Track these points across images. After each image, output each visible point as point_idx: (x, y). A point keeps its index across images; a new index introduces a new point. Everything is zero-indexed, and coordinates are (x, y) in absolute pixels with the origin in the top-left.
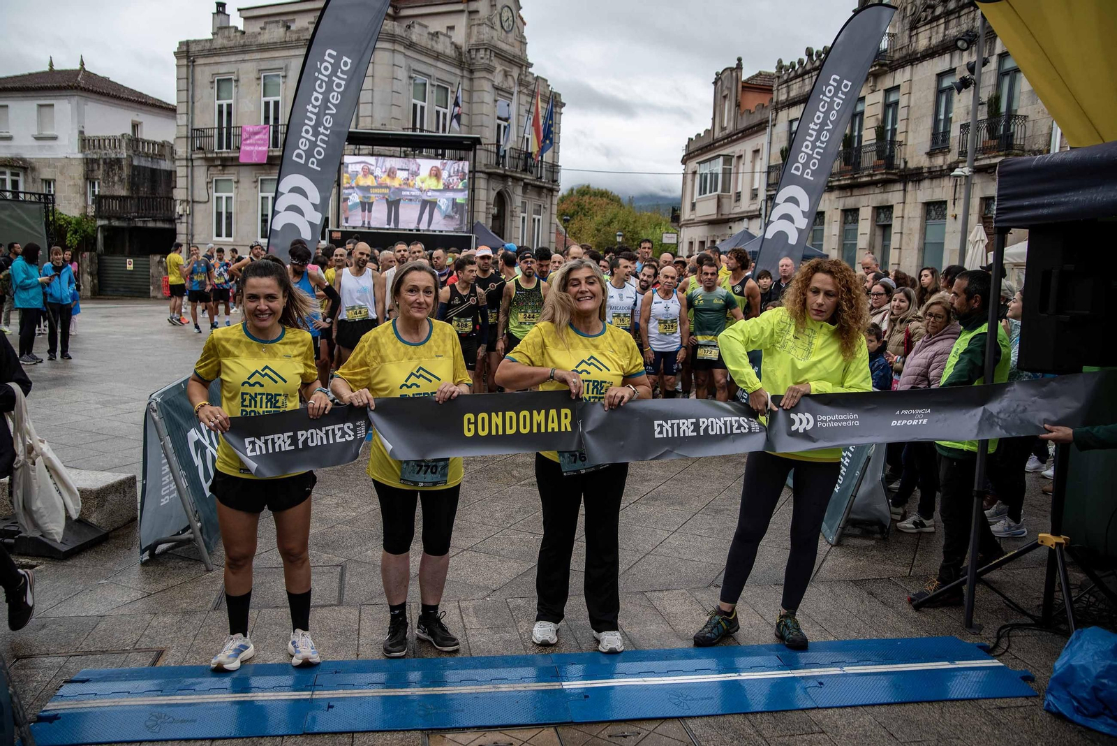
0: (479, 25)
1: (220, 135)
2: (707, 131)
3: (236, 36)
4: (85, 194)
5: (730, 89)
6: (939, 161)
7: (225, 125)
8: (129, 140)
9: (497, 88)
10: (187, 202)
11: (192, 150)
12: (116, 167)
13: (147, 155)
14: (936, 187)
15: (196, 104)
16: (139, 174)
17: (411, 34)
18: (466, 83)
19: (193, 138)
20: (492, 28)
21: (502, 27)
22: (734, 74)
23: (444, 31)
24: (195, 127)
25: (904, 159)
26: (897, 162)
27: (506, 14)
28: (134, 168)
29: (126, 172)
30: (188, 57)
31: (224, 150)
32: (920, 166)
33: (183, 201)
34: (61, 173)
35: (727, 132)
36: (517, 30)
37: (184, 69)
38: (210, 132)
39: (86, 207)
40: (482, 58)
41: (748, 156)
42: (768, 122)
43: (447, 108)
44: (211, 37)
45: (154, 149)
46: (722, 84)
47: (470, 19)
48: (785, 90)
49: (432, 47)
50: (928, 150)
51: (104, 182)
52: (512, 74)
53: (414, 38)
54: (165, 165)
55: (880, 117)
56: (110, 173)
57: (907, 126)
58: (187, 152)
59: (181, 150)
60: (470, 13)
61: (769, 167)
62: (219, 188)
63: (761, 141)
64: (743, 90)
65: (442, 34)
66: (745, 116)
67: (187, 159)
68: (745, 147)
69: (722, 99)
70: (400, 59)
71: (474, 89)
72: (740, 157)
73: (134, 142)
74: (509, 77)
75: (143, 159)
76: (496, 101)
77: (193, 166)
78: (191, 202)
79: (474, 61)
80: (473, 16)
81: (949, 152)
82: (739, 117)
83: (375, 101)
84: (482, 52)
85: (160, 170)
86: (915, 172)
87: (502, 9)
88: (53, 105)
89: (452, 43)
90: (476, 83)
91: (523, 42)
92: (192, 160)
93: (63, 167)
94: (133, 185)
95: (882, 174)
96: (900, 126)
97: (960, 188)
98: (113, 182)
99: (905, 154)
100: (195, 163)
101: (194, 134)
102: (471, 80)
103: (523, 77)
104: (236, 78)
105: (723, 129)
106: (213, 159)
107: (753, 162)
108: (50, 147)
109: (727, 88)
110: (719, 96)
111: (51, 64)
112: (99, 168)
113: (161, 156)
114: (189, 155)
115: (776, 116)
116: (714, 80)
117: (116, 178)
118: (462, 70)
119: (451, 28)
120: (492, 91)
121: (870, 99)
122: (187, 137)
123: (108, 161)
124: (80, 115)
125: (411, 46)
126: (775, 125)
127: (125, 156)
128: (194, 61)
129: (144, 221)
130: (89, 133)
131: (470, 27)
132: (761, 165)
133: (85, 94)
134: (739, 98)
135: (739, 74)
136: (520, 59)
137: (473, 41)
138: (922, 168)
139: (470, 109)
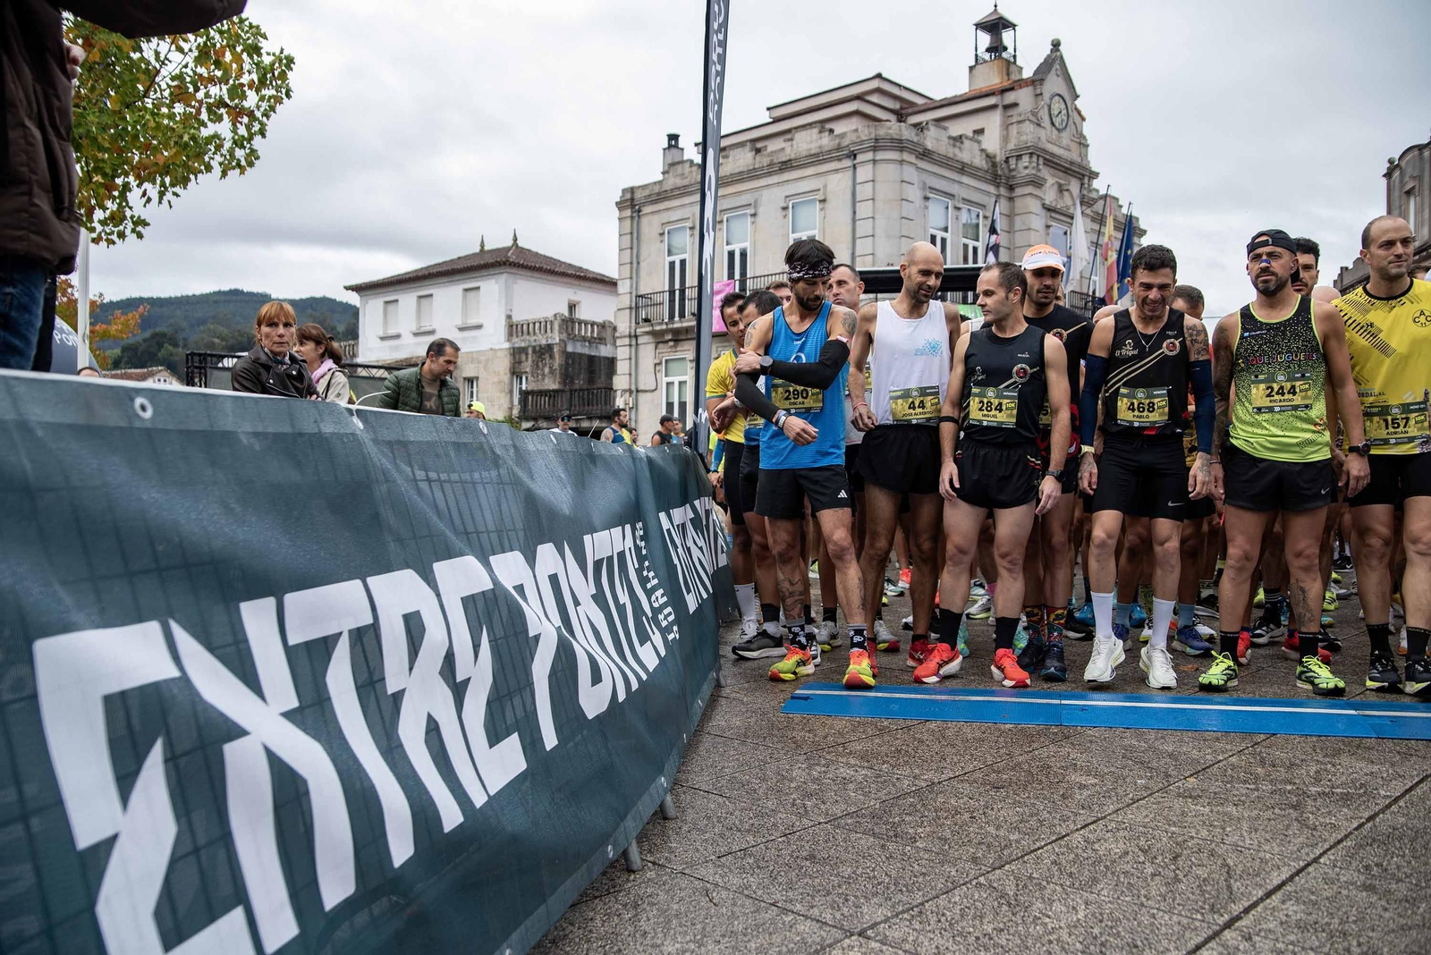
0: (1019, 122)
1: (672, 301)
3: (691, 172)
4: (511, 392)
7: (677, 286)
8: (563, 320)
9: (1048, 209)
10: (630, 391)
11: (637, 323)
12: (547, 356)
13: (584, 339)
15: (643, 265)
16: (573, 363)
17: (925, 139)
18: (1003, 206)
19: (637, 308)
20: (1039, 125)
21: (1053, 124)
23: (971, 135)
24: (642, 292)
27: (1057, 106)
28: (569, 357)
29: (558, 360)
30: (633, 206)
31: (677, 319)
33: (624, 391)
34: (486, 368)
35: (1417, 244)
36: (1073, 127)
37: (628, 222)
38: (658, 298)
39: (511, 409)
40: (1026, 168)
43: (977, 240)
44: (660, 177)
45: (592, 332)
47: (1006, 117)
49: (955, 155)
51: (532, 376)
52: (1071, 188)
53: (930, 145)
54: (604, 351)
56: (540, 364)
58: (630, 327)
59: (624, 326)
60: (1007, 107)
62: (670, 372)
65: (967, 138)
67: (630, 336)
69: (1404, 196)
70: (910, 173)
71: (1017, 211)
73: (569, 323)
74: (1066, 193)
75: (579, 344)
76: (1048, 227)
77: (637, 344)
78: (635, 392)
79: (1014, 173)
80: (1011, 112)
83: (879, 232)
84: (1026, 159)
85: (599, 357)
87: (1051, 99)
88: (478, 288)
89: (982, 150)
90: (1018, 203)
91: (1082, 144)
92: (636, 337)
93: (487, 361)
94: (566, 377)
98: (543, 375)
100: (641, 340)
101: (640, 301)
102: (1011, 199)
103: (1085, 192)
104: (691, 225)
106: (662, 333)
108: (474, 337)
110: (1396, 194)
111: (482, 245)
112: (527, 358)
113: (601, 340)
114: (633, 331)
117: (547, 370)
118: (998, 186)
119: (980, 132)
120: (1043, 212)
122: (631, 308)
123: (537, 349)
124: (509, 298)
125: (925, 154)
127: (557, 340)
128: (639, 211)
129: (577, 420)
130: (518, 317)
131: (1006, 126)
133: (514, 270)
136: (1080, 166)
137: (1011, 146)
139: (1011, 241)
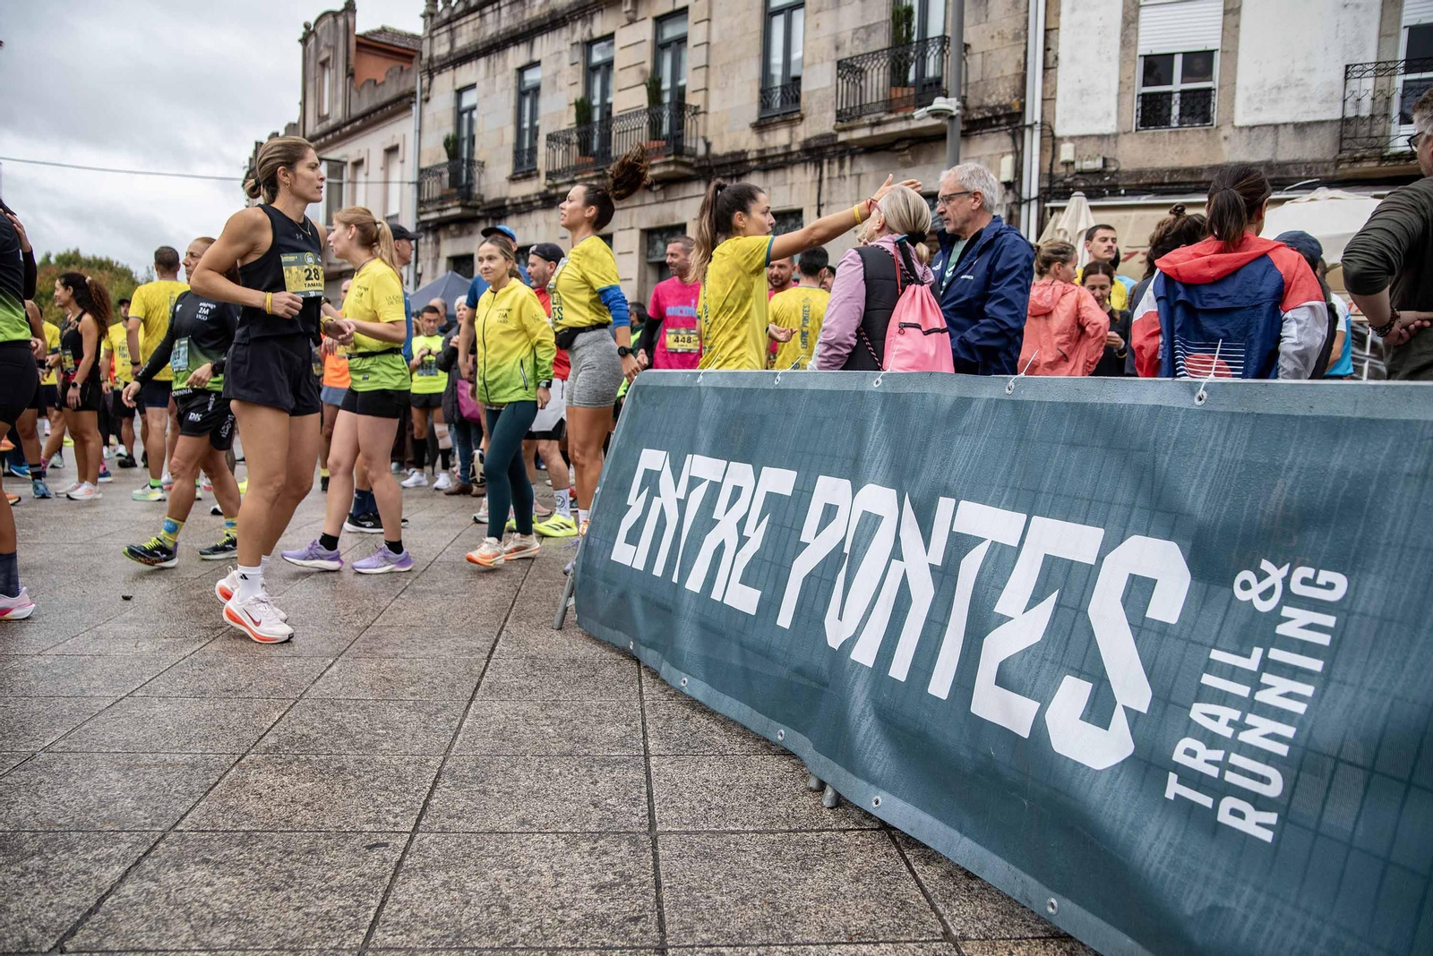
2: (291, 128)
5: (334, 48)
6: (779, 138)
14: (776, 185)
22: (341, 22)
25: (705, 139)
26: (688, 143)
32: (738, 149)
41: (375, 159)
42: (413, 94)
46: (317, 42)
48: (445, 37)
50: (754, 118)
55: (648, 66)
57: (707, 77)
61: (421, 171)
63: (401, 130)
64: (357, 50)
66: (365, 92)
68: (369, 145)
72: (358, 164)
81: (802, 119)
82: (354, 94)
86: (729, 159)
95: (667, 164)
96: (690, 80)
97: (830, 184)
99: (705, 129)
105: (322, 118)
107: (386, 167)
109: (328, 47)
115: (430, 84)
116: (301, 36)
121: (624, 36)
126: (427, 100)
132: (403, 172)
134: (352, 62)
135: (351, 20)
138: (743, 153)
